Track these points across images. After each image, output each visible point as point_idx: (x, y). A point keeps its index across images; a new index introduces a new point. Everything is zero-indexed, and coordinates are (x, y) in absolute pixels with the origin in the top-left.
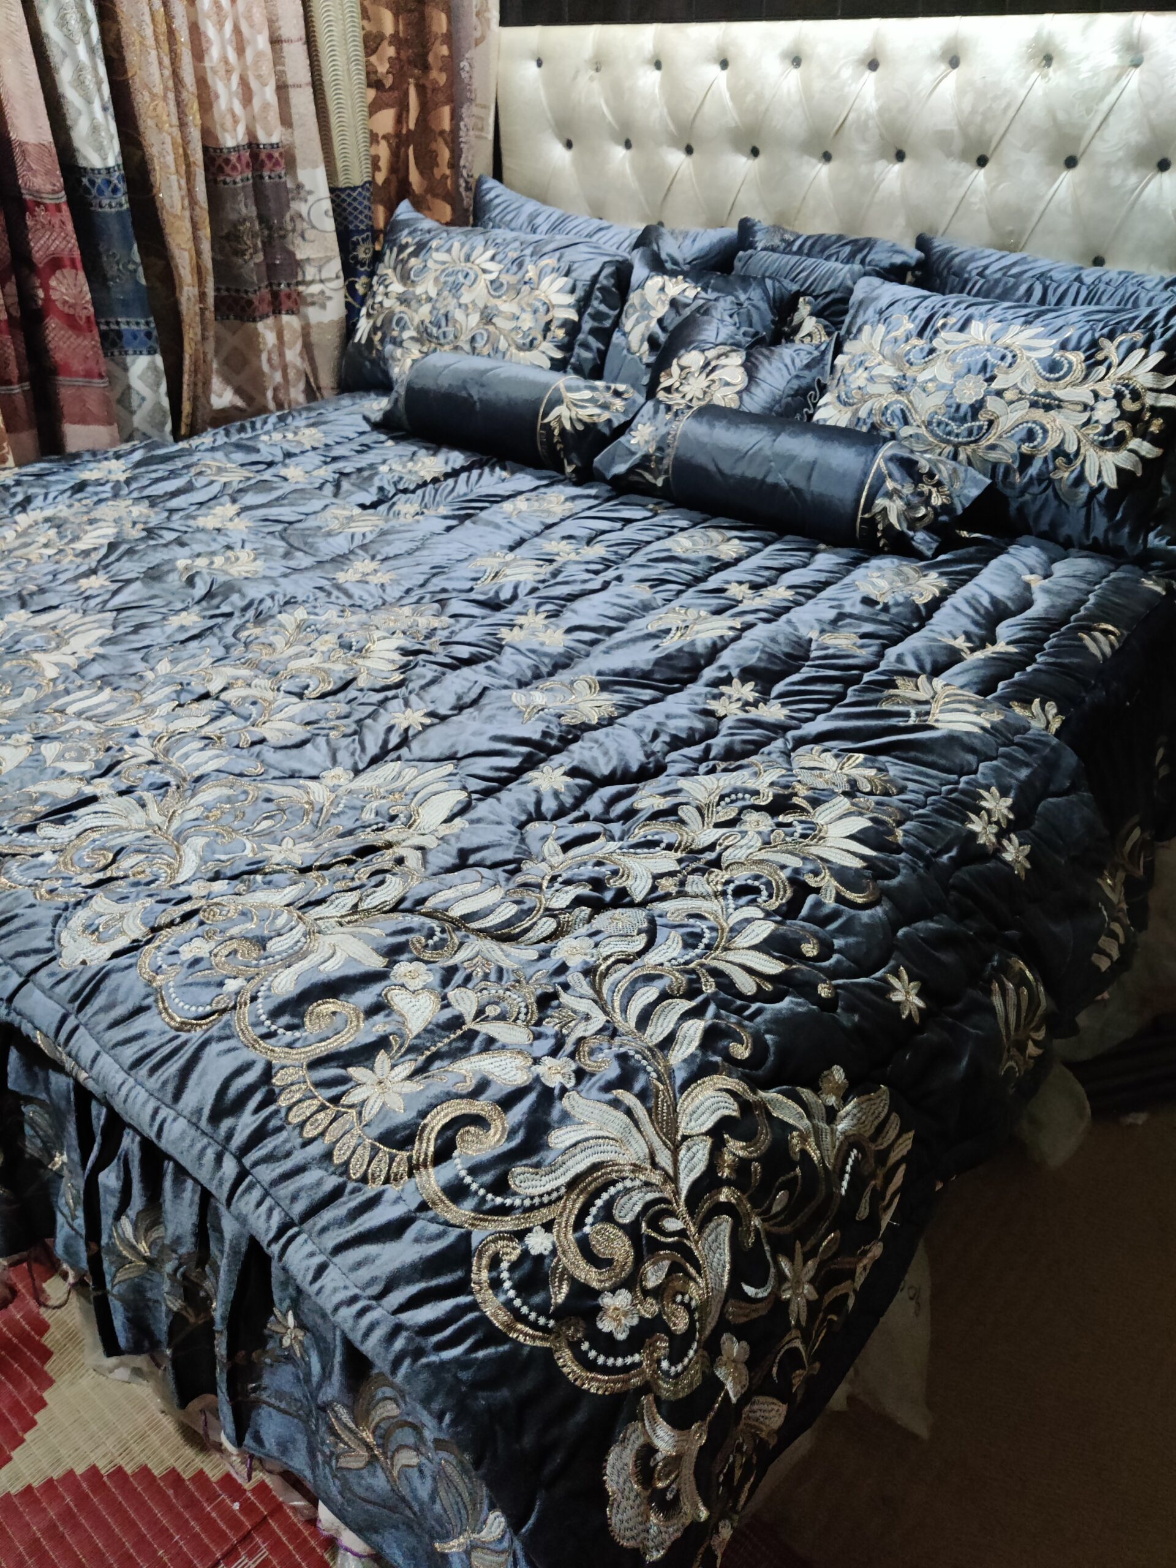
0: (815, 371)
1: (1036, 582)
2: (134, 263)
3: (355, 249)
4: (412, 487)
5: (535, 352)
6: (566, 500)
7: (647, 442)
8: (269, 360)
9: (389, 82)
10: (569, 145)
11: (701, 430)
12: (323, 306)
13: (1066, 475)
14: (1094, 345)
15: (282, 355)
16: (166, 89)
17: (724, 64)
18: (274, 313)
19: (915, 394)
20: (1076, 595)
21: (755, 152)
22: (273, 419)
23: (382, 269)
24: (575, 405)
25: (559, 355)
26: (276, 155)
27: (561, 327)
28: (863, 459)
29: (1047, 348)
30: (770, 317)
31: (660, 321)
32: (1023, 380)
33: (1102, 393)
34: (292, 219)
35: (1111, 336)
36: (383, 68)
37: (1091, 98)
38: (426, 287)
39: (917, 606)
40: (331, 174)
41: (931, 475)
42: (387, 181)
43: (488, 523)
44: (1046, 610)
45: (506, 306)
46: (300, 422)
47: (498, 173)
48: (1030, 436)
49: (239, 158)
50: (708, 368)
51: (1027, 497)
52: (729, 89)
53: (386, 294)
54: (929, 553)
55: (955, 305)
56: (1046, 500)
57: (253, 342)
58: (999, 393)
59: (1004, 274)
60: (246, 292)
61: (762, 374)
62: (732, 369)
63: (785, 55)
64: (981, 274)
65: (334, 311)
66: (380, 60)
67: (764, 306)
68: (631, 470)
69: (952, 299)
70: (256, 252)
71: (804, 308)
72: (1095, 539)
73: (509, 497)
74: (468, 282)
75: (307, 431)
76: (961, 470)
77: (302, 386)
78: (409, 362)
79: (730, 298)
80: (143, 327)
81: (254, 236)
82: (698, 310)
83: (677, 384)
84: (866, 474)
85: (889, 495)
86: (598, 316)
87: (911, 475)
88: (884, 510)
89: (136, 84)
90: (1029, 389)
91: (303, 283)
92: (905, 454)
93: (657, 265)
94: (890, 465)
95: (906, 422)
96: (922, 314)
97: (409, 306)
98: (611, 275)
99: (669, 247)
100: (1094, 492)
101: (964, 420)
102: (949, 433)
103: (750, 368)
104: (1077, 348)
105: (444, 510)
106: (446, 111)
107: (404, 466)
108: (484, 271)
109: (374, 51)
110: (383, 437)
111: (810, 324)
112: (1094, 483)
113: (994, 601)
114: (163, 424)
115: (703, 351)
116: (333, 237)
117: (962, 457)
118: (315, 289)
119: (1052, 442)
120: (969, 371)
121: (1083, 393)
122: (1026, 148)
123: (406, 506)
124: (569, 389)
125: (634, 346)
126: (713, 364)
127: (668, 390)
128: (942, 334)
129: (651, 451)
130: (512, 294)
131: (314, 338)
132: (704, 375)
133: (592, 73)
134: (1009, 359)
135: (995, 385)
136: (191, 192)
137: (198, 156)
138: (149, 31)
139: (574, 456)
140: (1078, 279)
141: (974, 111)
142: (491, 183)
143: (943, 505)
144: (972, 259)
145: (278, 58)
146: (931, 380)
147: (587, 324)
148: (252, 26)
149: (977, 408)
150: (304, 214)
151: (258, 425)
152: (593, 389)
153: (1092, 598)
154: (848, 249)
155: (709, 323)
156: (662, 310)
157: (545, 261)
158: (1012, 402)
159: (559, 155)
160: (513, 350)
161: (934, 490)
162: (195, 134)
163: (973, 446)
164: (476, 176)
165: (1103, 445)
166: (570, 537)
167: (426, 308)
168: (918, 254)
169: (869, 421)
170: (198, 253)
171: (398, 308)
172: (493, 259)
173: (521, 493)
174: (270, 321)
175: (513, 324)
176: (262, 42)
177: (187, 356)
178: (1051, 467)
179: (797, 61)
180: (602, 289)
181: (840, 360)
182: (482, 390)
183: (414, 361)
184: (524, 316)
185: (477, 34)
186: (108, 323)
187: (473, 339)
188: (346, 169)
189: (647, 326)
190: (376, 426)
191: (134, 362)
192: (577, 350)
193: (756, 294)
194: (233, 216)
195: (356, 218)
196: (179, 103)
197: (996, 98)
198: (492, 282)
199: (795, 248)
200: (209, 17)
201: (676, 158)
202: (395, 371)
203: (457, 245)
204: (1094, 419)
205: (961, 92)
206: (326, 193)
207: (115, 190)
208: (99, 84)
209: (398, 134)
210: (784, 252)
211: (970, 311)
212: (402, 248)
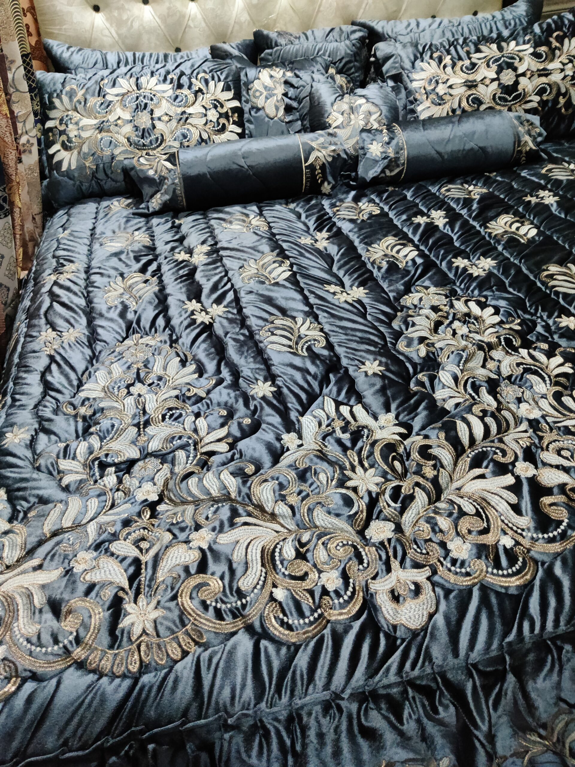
5: (227, 133)
7: (382, 152)
12: (30, 152)
19: (480, 87)
23: (58, 114)
24: (322, 148)
25: (239, 130)
27: (233, 113)
29: (530, 48)
32: (530, 65)
33: (564, 62)
35: (551, 36)
38: (117, 113)
48: (544, 90)
58: (524, 74)
85: (523, 135)
88: (526, 142)
90: (534, 69)
95: (481, 103)
97: (109, 131)
101: (511, 92)
102: (506, 101)
104: (542, 45)
108: (159, 91)
116: (29, 95)
118: (24, 139)
119: (555, 91)
121: (557, 64)
124: (310, 139)
125: (272, 114)
126: (354, 105)
129: (392, 155)
130: (191, 100)
132: (355, 113)
135: (519, 72)
146: (484, 79)
149: (515, 85)
150: (11, 81)
152: (321, 136)
156: (280, 88)
161: (530, 128)
163: (518, 104)
167: (127, 128)
169: (460, 109)
171: (99, 135)
175: (204, 119)
178: (556, 103)
184: (210, 112)
188: (21, 40)
189: (277, 101)
192: (247, 125)
195: (30, 79)
203: (120, 81)
204: (566, 74)
206: (21, 60)
212: (71, 95)
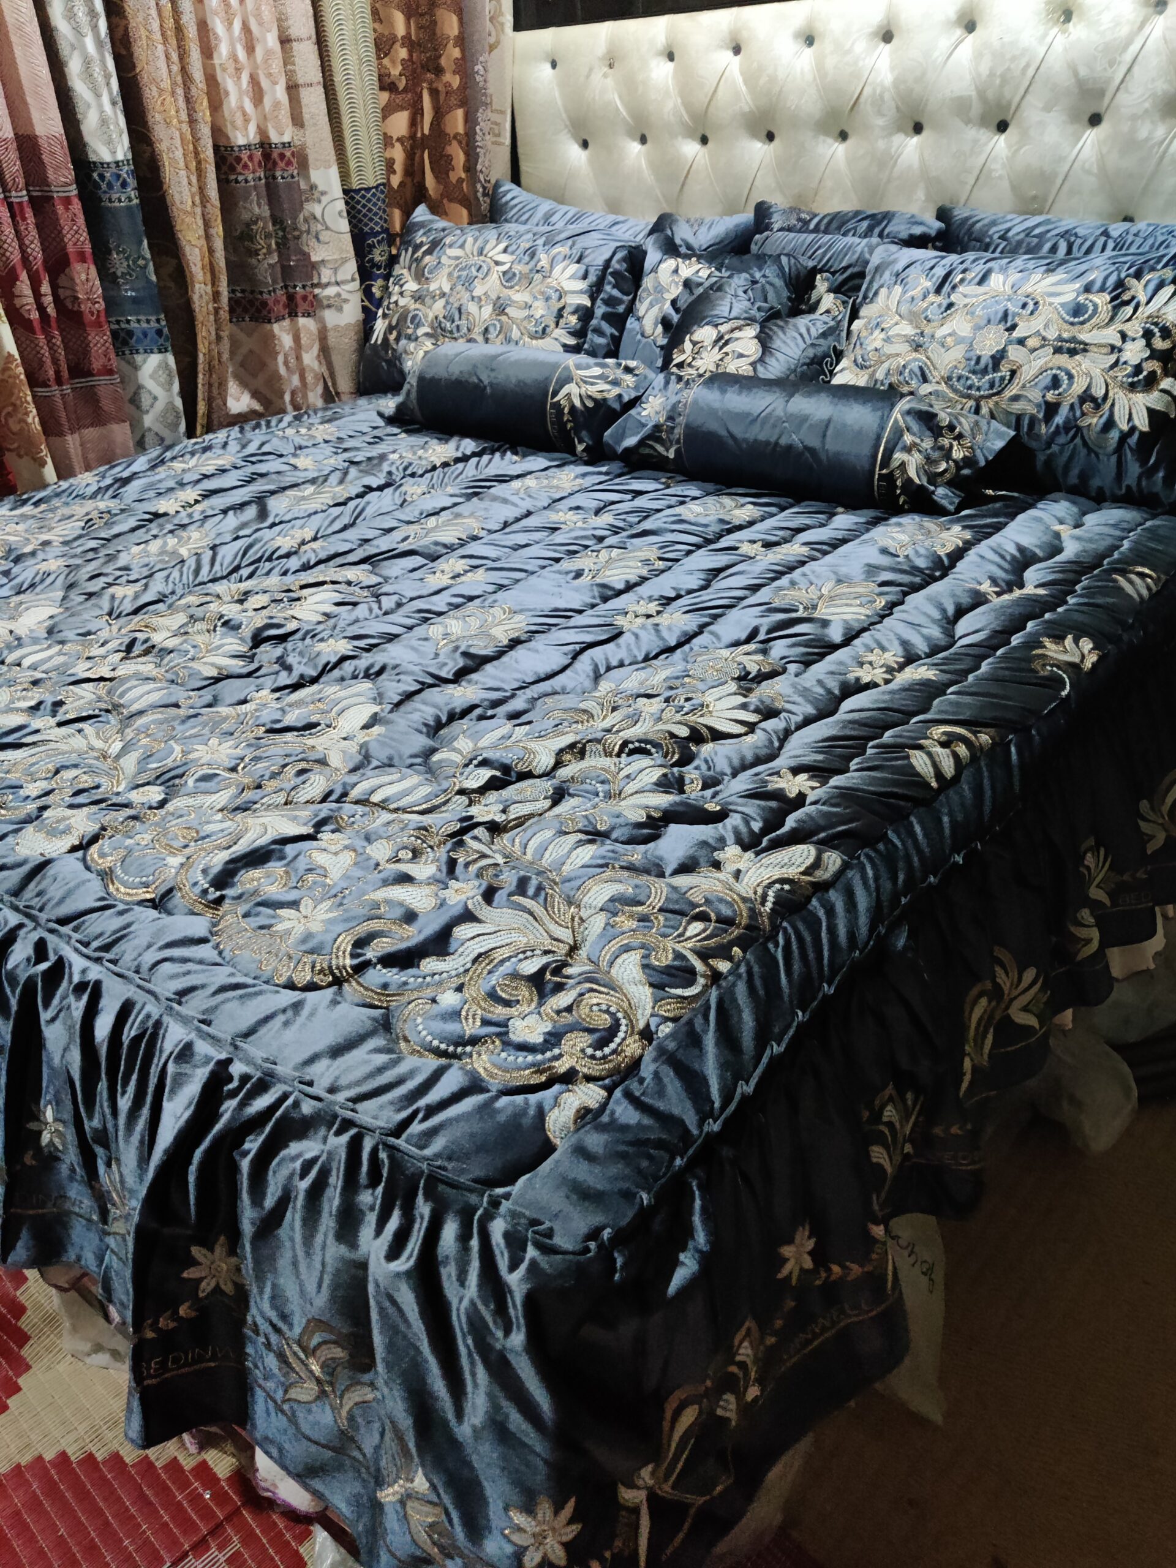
0: (830, 338)
1: (1066, 531)
2: (144, 258)
3: (370, 252)
4: (420, 472)
5: (548, 340)
6: (576, 477)
7: (657, 413)
8: (286, 363)
9: (402, 84)
10: (585, 144)
11: (712, 397)
12: (340, 309)
13: (1095, 420)
14: (1120, 284)
15: (298, 358)
16: (174, 84)
17: (737, 50)
18: (290, 315)
19: (933, 349)
20: (1109, 542)
21: (770, 137)
22: (288, 418)
23: (397, 270)
24: (585, 382)
25: (572, 341)
26: (288, 154)
27: (573, 313)
28: (879, 413)
29: (1070, 292)
30: (785, 293)
31: (674, 303)
32: (1046, 326)
33: (1130, 333)
34: (306, 220)
35: (1138, 275)
36: (396, 71)
37: (1112, 51)
38: (440, 282)
39: (939, 557)
40: (344, 176)
41: (951, 428)
42: (402, 184)
43: (495, 499)
44: (1077, 555)
45: (520, 296)
46: (315, 420)
47: (516, 177)
48: (1055, 382)
49: (251, 157)
50: (721, 341)
51: (1055, 448)
52: (742, 74)
53: (401, 294)
54: (951, 508)
55: (974, 261)
56: (1075, 448)
57: (269, 341)
58: (1021, 342)
59: (1027, 235)
60: (261, 293)
61: (777, 343)
62: (747, 342)
63: (797, 35)
64: (1003, 237)
65: (350, 313)
66: (393, 62)
67: (779, 283)
68: (642, 443)
69: (970, 256)
70: (269, 252)
71: (821, 284)
72: (1128, 487)
73: (518, 477)
74: (480, 275)
75: (321, 427)
76: (983, 423)
77: (320, 389)
78: (421, 354)
79: (745, 275)
80: (154, 324)
81: (268, 236)
82: (711, 287)
83: (689, 360)
84: (882, 428)
85: (908, 450)
86: (610, 302)
87: (930, 429)
88: (903, 464)
89: (144, 79)
90: (1052, 334)
91: (318, 285)
92: (925, 408)
93: (671, 249)
94: (909, 419)
95: (925, 380)
96: (940, 272)
97: (423, 303)
98: (624, 259)
99: (682, 233)
100: (1124, 437)
101: (985, 371)
102: (970, 387)
103: (764, 340)
104: (1102, 289)
105: (450, 490)
106: (460, 113)
107: (415, 453)
108: (497, 263)
109: (386, 55)
110: (396, 430)
111: (828, 301)
112: (1125, 427)
113: (1021, 549)
114: (177, 425)
115: (716, 326)
116: (348, 238)
117: (984, 410)
118: (331, 291)
119: (1078, 388)
120: (989, 322)
121: (1111, 335)
122: (1048, 108)
123: (413, 488)
124: (579, 367)
125: (648, 330)
126: (726, 337)
127: (680, 365)
128: (961, 289)
129: (662, 420)
130: (525, 282)
131: (332, 340)
132: (717, 348)
133: (606, 69)
134: (1031, 307)
135: (1017, 334)
136: (202, 189)
137: (209, 153)
138: (155, 25)
139: (584, 434)
140: (1106, 233)
141: (992, 74)
142: (508, 185)
143: (965, 457)
144: (994, 223)
145: (288, 59)
146: (950, 335)
147: (600, 310)
148: (261, 24)
149: (998, 359)
150: (318, 215)
151: (273, 423)
152: (603, 366)
153: (1126, 544)
154: (865, 224)
155: (722, 299)
156: (676, 291)
157: (558, 249)
158: (1036, 350)
159: (575, 155)
160: (527, 339)
161: (955, 443)
162: (205, 131)
163: (995, 398)
164: (493, 181)
165: (1132, 387)
166: (578, 508)
167: (441, 303)
168: (939, 225)
169: (887, 382)
170: (211, 251)
171: (413, 306)
172: (505, 251)
173: (531, 473)
174: (286, 323)
175: (526, 313)
176: (272, 40)
177: (201, 356)
178: (1078, 413)
179: (810, 41)
180: (613, 274)
181: (857, 325)
182: (493, 375)
183: (426, 353)
184: (536, 304)
185: (492, 40)
186: (118, 322)
187: (486, 330)
188: (360, 169)
189: (661, 309)
190: (391, 421)
191: (145, 361)
192: (590, 335)
193: (770, 271)
194: (246, 216)
195: (371, 220)
196: (188, 100)
197: (1014, 59)
198: (504, 273)
199: (812, 226)
200: (217, 14)
201: (691, 149)
202: (409, 365)
203: (470, 240)
204: (1122, 360)
205: (978, 56)
206: (339, 193)
207: (124, 185)
208: (107, 77)
209: (412, 136)
210: (800, 231)
211: (989, 265)
212: (417, 247)
